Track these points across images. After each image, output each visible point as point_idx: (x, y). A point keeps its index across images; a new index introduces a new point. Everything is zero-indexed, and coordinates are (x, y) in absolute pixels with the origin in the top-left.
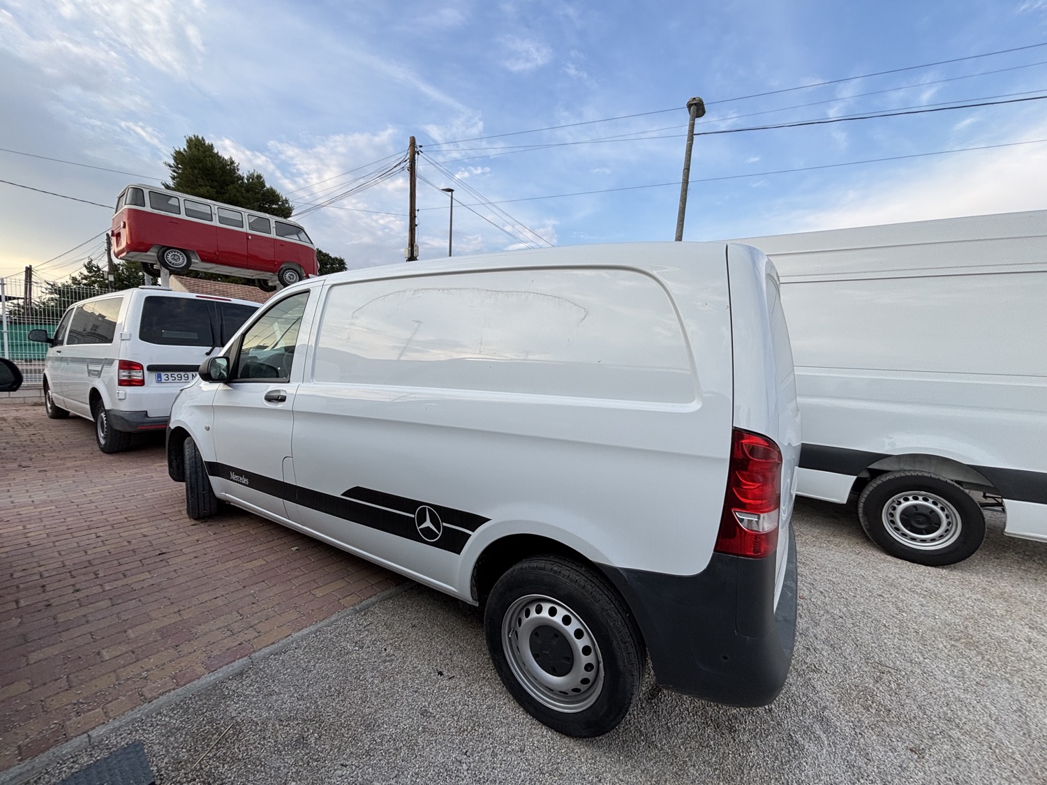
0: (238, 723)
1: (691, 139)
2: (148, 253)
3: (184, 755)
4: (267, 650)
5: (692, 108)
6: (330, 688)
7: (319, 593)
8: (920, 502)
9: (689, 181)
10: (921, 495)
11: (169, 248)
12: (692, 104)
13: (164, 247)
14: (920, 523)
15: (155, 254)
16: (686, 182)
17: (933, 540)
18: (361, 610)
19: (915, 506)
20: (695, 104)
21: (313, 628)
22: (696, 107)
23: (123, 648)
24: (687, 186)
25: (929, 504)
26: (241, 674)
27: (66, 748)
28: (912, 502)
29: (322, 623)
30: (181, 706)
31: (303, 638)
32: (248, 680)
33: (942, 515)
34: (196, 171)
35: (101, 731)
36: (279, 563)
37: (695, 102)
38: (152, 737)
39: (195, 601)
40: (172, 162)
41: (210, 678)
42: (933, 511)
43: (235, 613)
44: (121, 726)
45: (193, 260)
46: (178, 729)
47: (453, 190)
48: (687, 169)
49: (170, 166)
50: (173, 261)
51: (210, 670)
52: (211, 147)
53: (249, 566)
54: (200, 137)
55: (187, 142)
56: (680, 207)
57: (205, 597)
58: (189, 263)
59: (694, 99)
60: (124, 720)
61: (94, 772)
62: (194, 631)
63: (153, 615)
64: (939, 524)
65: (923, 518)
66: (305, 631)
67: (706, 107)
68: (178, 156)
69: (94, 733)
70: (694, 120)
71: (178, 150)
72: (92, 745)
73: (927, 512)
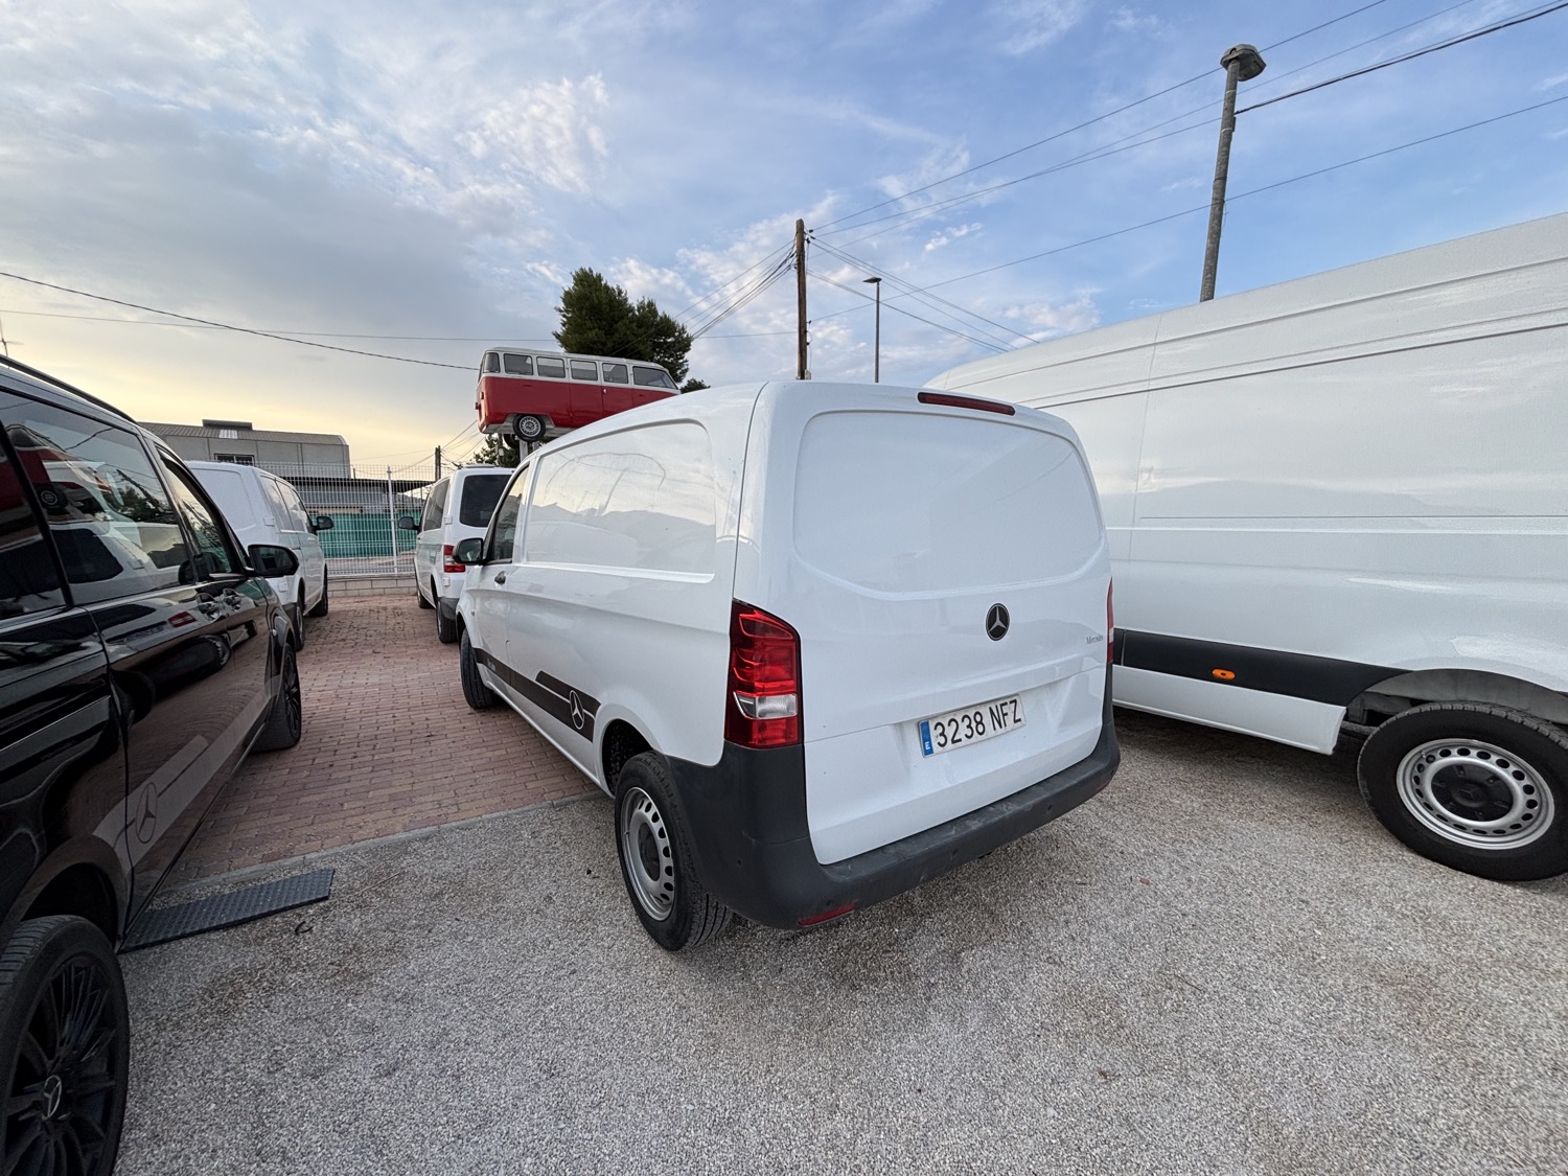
0: (404, 873)
1: (1230, 122)
2: (505, 424)
3: (357, 885)
4: (454, 824)
5: (1230, 66)
6: (486, 863)
7: (531, 785)
8: (1473, 759)
9: (1226, 198)
10: (1475, 747)
11: (524, 415)
12: (1231, 60)
13: (518, 415)
14: (1467, 797)
15: (510, 424)
16: (1219, 202)
17: (1499, 832)
18: (558, 806)
19: (1460, 767)
20: (1236, 58)
21: (503, 814)
22: (1237, 64)
23: (359, 804)
24: (1221, 209)
25: (1490, 765)
26: (427, 838)
27: (288, 862)
28: (1455, 758)
29: (513, 811)
30: (372, 853)
31: (489, 820)
32: (430, 844)
33: (1517, 787)
34: (584, 312)
35: (313, 856)
36: (516, 755)
37: (1235, 55)
38: (342, 868)
39: (429, 778)
40: (562, 306)
41: (403, 836)
42: (1496, 777)
43: (452, 792)
44: (327, 856)
45: (547, 426)
46: (363, 867)
47: (880, 280)
48: (1222, 178)
49: (561, 311)
50: (528, 431)
51: (406, 829)
52: (599, 278)
53: (490, 754)
54: (587, 270)
55: (575, 279)
56: (1207, 249)
57: (438, 776)
58: (544, 429)
59: (1234, 49)
60: (331, 852)
61: (296, 880)
62: (414, 800)
63: (394, 783)
64: (1508, 803)
65: (1477, 789)
66: (495, 815)
67: (1263, 56)
68: (569, 298)
69: (308, 856)
70: (1235, 88)
71: (567, 289)
72: (304, 864)
73: (1483, 778)
